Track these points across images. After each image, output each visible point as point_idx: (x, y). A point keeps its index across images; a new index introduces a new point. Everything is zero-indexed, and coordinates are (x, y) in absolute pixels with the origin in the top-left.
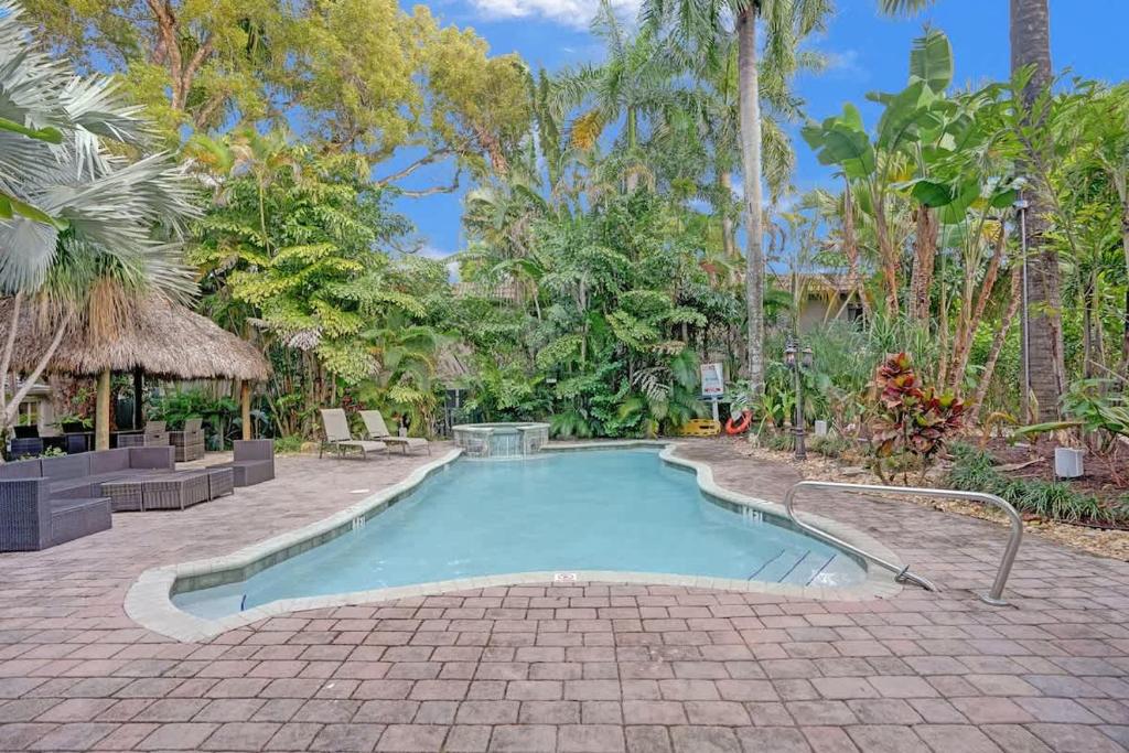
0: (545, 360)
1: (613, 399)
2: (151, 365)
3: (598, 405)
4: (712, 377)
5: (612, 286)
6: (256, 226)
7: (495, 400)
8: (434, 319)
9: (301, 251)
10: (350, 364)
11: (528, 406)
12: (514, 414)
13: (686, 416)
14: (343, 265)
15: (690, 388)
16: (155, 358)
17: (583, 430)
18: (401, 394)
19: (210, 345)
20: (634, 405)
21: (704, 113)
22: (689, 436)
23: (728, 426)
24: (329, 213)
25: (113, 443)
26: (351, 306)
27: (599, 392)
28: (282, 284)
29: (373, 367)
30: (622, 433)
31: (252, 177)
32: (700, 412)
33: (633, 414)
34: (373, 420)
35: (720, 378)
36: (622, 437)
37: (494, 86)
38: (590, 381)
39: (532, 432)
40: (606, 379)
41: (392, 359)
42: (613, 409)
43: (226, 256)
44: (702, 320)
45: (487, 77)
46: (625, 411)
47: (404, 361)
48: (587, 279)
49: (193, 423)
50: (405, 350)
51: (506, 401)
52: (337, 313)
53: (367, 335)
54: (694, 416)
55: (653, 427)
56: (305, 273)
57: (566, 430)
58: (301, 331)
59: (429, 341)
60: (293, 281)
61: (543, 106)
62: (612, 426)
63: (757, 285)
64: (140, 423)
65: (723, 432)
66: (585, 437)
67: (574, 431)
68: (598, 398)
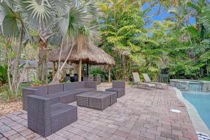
2: (91, 59)
9: (126, 27)
18: (152, 69)
19: (103, 55)
25: (82, 80)
43: (106, 33)
49: (99, 75)
52: (134, 46)
53: (143, 51)
59: (161, 53)
60: (123, 37)
64: (88, 74)
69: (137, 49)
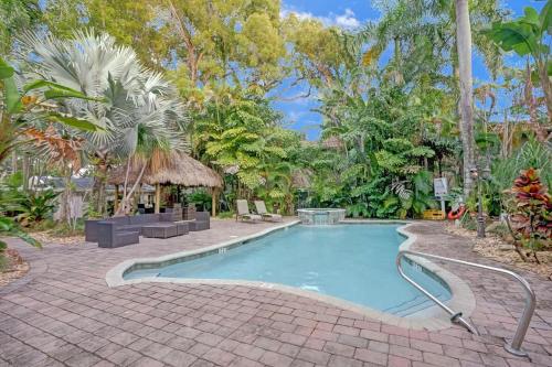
0: (344, 177)
1: (381, 198)
3: (374, 200)
4: (441, 186)
5: (378, 137)
6: (216, 122)
7: (319, 198)
8: (293, 159)
9: (231, 131)
10: (251, 180)
11: (337, 200)
12: (329, 204)
13: (423, 208)
14: (249, 136)
15: (426, 192)
16: (176, 178)
17: (366, 213)
18: (275, 194)
19: (197, 173)
20: (393, 201)
21: (440, 34)
22: (427, 219)
23: (450, 214)
24: (242, 114)
26: (253, 154)
27: (374, 193)
28: (225, 146)
29: (262, 181)
30: (386, 216)
31: (213, 102)
32: (432, 205)
33: (393, 206)
34: (260, 206)
35: (446, 186)
36: (387, 218)
37: (322, 43)
38: (367, 188)
39: (335, 214)
40: (378, 186)
41: (271, 178)
42: (381, 203)
43: (205, 136)
44: (432, 153)
45: (318, 39)
46: (387, 204)
47: (277, 178)
48: (365, 135)
50: (278, 174)
51: (325, 198)
52: (247, 158)
53: (259, 167)
54: (428, 208)
55: (404, 213)
56: (234, 141)
57: (356, 214)
58: (232, 166)
59: (288, 168)
60: (229, 145)
61: (346, 49)
62: (380, 212)
63: (469, 131)
64: (172, 204)
65: (447, 218)
66: (367, 217)
67: (361, 214)
68: (372, 197)
69: (251, 162)
